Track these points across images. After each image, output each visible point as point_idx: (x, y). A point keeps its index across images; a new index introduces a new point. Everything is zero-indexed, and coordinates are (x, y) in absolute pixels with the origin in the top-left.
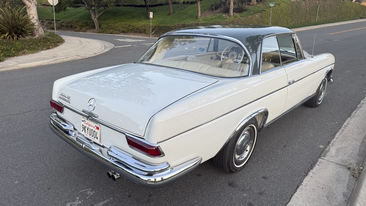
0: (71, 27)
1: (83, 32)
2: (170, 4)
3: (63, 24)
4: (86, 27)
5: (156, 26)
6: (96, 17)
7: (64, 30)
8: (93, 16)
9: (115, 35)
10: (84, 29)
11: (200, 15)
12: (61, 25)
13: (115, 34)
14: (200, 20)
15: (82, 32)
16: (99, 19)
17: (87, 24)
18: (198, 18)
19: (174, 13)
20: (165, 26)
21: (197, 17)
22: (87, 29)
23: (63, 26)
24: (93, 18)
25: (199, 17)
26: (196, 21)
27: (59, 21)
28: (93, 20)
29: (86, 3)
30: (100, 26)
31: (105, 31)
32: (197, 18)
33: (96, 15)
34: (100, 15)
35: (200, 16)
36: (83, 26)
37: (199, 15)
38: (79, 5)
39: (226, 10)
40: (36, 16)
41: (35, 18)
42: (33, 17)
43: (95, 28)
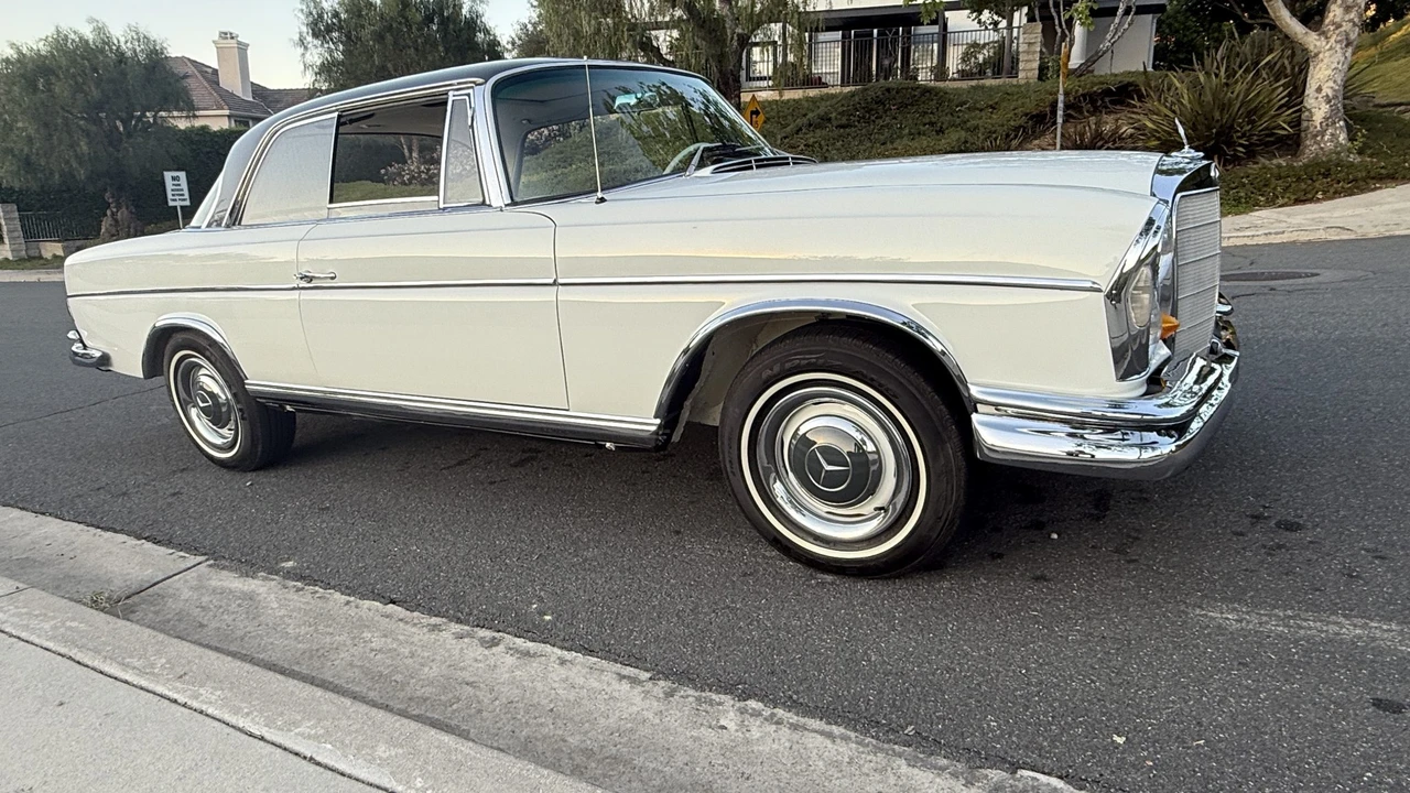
40: (1331, 84)
41: (1327, 91)
42: (1319, 90)
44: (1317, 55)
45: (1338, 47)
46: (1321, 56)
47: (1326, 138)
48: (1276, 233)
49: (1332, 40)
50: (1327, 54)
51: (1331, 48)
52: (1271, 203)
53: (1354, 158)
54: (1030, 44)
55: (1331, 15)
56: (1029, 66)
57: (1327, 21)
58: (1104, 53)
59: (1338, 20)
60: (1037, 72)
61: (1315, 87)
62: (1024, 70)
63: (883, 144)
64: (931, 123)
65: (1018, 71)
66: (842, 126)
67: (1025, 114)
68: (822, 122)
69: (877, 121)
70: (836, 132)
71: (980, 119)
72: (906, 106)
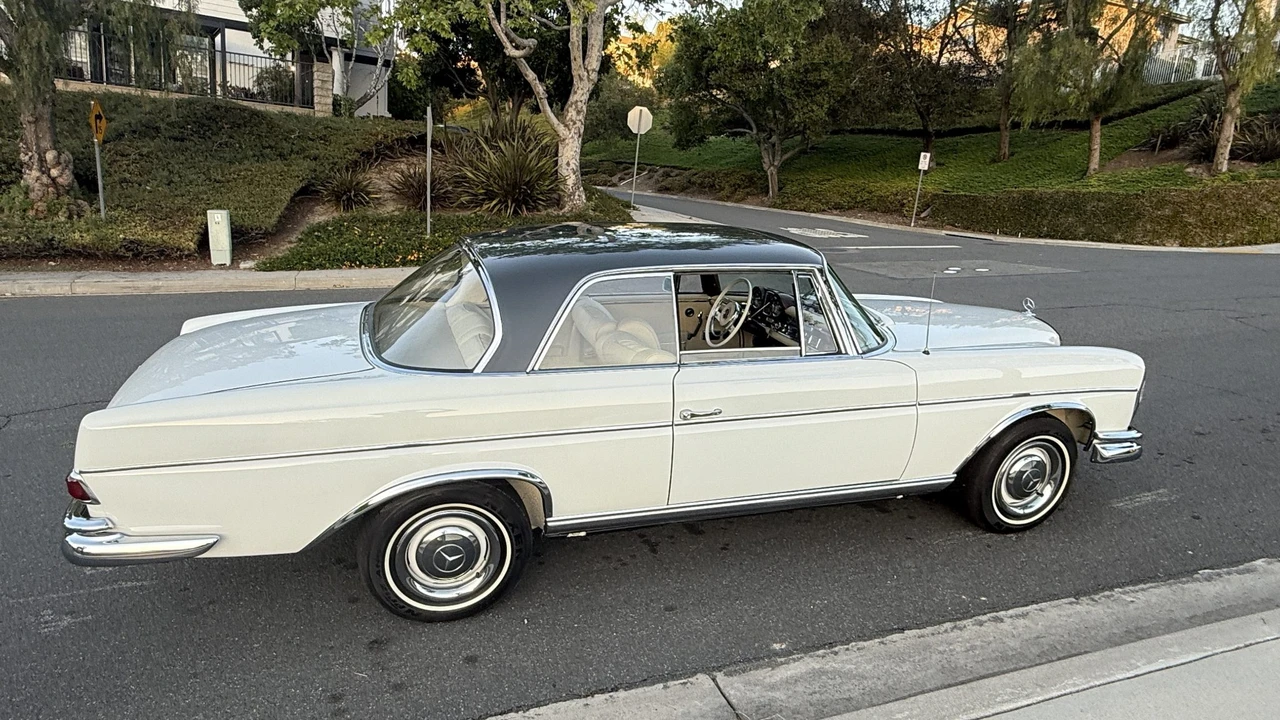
0: (712, 186)
1: (737, 201)
2: (1002, 127)
3: (693, 179)
4: (748, 190)
5: (937, 195)
6: (776, 164)
7: (693, 194)
8: (766, 160)
9: (813, 215)
10: (740, 194)
11: (1097, 167)
12: (689, 182)
13: (814, 212)
14: (1093, 182)
15: (732, 202)
16: (782, 169)
17: (751, 182)
18: (1088, 174)
19: (1012, 154)
20: (965, 196)
21: (1084, 172)
22: (748, 194)
23: (694, 183)
24: (765, 167)
25: (1092, 172)
26: (1078, 183)
27: (690, 169)
28: (766, 172)
29: (753, 125)
30: (780, 189)
31: (789, 202)
32: (1085, 174)
33: (775, 159)
34: (786, 157)
35: (1095, 170)
36: (739, 186)
37: (1095, 164)
38: (742, 130)
39: (1203, 150)
40: (574, 161)
41: (572, 166)
42: (568, 164)
43: (768, 192)
44: (564, 140)
45: (576, 137)
46: (567, 141)
47: (576, 197)
49: (572, 132)
50: (571, 141)
51: (572, 137)
53: (591, 213)
54: (322, 81)
55: (570, 114)
56: (323, 100)
57: (568, 118)
58: (372, 97)
59: (574, 118)
60: (331, 107)
61: (565, 162)
62: (319, 103)
63: (231, 163)
64: (270, 147)
65: (312, 103)
66: (176, 139)
67: (358, 151)
68: (149, 130)
69: (214, 138)
70: (171, 143)
71: (317, 149)
72: (239, 126)
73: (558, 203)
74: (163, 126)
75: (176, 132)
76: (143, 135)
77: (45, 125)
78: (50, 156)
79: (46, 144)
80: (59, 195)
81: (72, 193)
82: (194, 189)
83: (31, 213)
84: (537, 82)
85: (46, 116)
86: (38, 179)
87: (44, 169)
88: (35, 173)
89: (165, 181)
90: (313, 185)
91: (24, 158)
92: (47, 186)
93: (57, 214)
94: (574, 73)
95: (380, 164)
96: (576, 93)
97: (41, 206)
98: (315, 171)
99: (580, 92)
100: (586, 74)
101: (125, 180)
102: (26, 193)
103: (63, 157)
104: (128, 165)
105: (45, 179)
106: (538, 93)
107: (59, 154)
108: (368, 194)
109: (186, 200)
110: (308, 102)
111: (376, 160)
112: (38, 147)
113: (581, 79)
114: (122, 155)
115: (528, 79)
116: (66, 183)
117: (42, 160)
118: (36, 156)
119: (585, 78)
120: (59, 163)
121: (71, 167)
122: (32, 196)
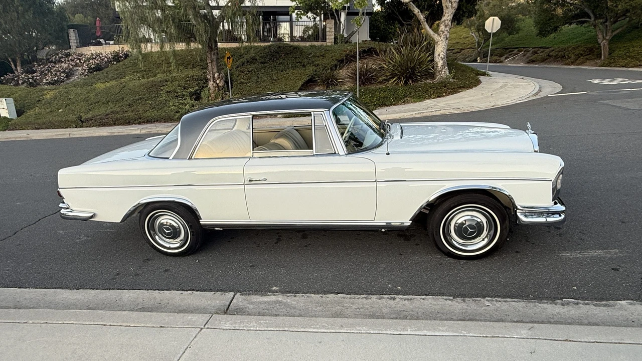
0: (563, 57)
1: (578, 65)
3: (551, 54)
4: (587, 57)
6: (607, 38)
7: (550, 63)
8: (601, 37)
9: (630, 69)
10: (581, 60)
12: (549, 55)
13: (632, 67)
15: (574, 65)
16: (611, 42)
17: (591, 51)
22: (587, 59)
23: (552, 56)
24: (600, 41)
27: (551, 47)
28: (600, 44)
29: (592, 15)
30: (610, 54)
31: (615, 62)
33: (608, 34)
34: (614, 34)
36: (582, 55)
38: (583, 19)
40: (442, 53)
41: (442, 56)
42: (439, 55)
43: (601, 57)
44: (437, 42)
45: (444, 40)
46: (439, 43)
47: (443, 72)
48: (439, 111)
49: (442, 37)
50: (441, 42)
51: (442, 40)
52: (430, 97)
53: (451, 80)
54: (330, 28)
55: (441, 28)
56: (330, 37)
57: (440, 30)
58: (356, 32)
59: (443, 30)
60: (334, 40)
61: (438, 54)
62: (328, 39)
63: (282, 71)
64: (300, 62)
65: (326, 39)
66: (262, 63)
67: (337, 60)
68: (253, 60)
69: (277, 61)
70: (261, 65)
71: (319, 61)
72: (288, 54)
73: (432, 76)
74: (258, 58)
75: (263, 60)
76: (251, 63)
77: (214, 63)
78: (216, 75)
79: (215, 70)
80: (219, 90)
81: (224, 89)
82: (264, 84)
83: (210, 98)
84: (420, 13)
85: (215, 60)
86: (212, 85)
87: (215, 81)
88: (212, 83)
89: (255, 81)
90: (314, 78)
91: (208, 77)
92: (215, 87)
93: (218, 98)
94: (444, 5)
95: (348, 65)
96: (444, 16)
97: (213, 95)
98: (316, 71)
99: (447, 15)
100: (450, 4)
101: (242, 83)
102: (209, 91)
103: (221, 75)
104: (244, 76)
105: (215, 85)
106: (421, 19)
107: (219, 74)
108: (337, 80)
109: (261, 89)
110: (324, 39)
111: (346, 63)
112: (212, 71)
113: (447, 8)
114: (243, 72)
115: (415, 13)
116: (221, 85)
117: (214, 77)
118: (212, 76)
119: (450, 7)
120: (219, 78)
121: (224, 79)
122: (211, 91)
